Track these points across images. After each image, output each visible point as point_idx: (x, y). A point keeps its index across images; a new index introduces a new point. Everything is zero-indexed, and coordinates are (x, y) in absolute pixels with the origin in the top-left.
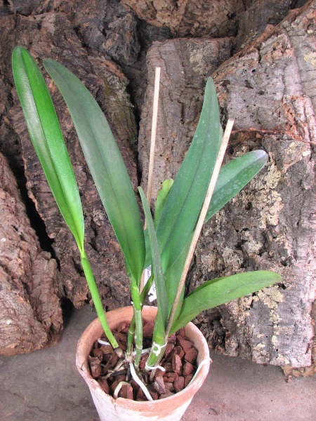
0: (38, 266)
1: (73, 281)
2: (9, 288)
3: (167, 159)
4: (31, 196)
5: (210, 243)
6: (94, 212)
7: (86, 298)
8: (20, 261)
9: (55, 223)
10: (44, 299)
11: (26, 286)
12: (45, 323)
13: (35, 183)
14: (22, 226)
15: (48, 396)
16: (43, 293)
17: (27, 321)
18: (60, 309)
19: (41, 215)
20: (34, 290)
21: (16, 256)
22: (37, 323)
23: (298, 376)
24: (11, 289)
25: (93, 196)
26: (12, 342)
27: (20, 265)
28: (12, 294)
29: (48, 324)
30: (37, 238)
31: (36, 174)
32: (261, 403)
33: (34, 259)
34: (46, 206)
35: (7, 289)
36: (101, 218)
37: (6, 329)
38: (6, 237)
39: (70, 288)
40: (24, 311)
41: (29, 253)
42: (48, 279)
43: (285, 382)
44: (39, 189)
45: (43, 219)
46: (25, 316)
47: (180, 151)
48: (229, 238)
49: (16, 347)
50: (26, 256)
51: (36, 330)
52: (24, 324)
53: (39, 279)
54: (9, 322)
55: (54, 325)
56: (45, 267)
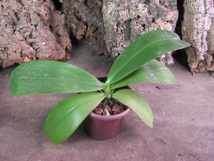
0: (55, 17)
1: (76, 24)
2: (42, 25)
7: (84, 34)
8: (46, 12)
11: (50, 27)
12: (63, 46)
16: (60, 31)
17: (53, 44)
18: (70, 40)
20: (55, 29)
21: (43, 9)
22: (59, 46)
23: (198, 72)
26: (47, 54)
27: (46, 14)
28: (44, 29)
29: (65, 47)
30: (52, 2)
32: (181, 84)
33: (52, 12)
35: (41, 26)
37: (43, 48)
39: (75, 28)
40: (51, 38)
41: (50, 9)
42: (62, 24)
43: (191, 75)
46: (52, 42)
49: (49, 57)
50: (49, 11)
51: (59, 49)
52: (52, 45)
53: (57, 24)
54: (44, 43)
55: (68, 47)
56: (59, 18)
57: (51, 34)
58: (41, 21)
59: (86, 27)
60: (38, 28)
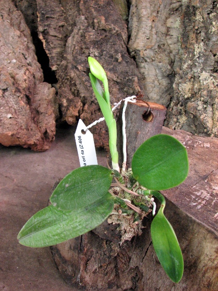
0: (39, 89)
1: (68, 100)
2: (14, 91)
3: (153, 20)
4: (41, 37)
5: (188, 73)
6: (91, 50)
8: (25, 77)
9: (58, 59)
10: (42, 110)
11: (28, 98)
12: (40, 127)
13: (45, 28)
14: (31, 57)
15: (35, 182)
16: (41, 106)
17: (25, 120)
18: (54, 122)
19: (47, 52)
20: (35, 104)
21: (23, 72)
22: (33, 125)
24: (15, 92)
25: (92, 37)
26: (10, 130)
27: (25, 80)
28: (15, 97)
29: (43, 130)
30: (41, 70)
31: (46, 24)
33: (37, 82)
34: (52, 46)
35: (12, 91)
36: (97, 54)
37: (6, 121)
38: (16, 59)
39: (65, 105)
40: (23, 112)
41: (34, 77)
44: (48, 33)
45: (48, 55)
46: (24, 117)
47: (164, 18)
48: (206, 63)
49: (12, 135)
50: (31, 78)
51: (32, 129)
52: (22, 122)
53: (40, 97)
54: (9, 116)
55: (48, 131)
56: (45, 92)
57: (25, 106)
58: (14, 84)
59: (82, 105)
60: (7, 94)
